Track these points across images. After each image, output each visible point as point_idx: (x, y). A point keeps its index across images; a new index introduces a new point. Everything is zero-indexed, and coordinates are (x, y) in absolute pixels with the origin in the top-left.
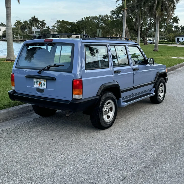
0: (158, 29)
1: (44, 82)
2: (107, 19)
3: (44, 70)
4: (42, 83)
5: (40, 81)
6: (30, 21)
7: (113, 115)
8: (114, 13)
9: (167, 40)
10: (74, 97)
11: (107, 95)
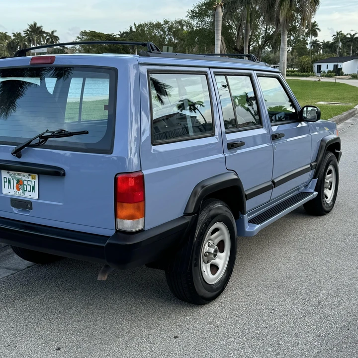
0: (285, 45)
1: (30, 181)
2: (179, 27)
3: (29, 145)
4: (26, 183)
5: (20, 177)
6: (27, 33)
7: (225, 262)
8: (194, 16)
9: (296, 69)
10: (120, 227)
11: (210, 211)
